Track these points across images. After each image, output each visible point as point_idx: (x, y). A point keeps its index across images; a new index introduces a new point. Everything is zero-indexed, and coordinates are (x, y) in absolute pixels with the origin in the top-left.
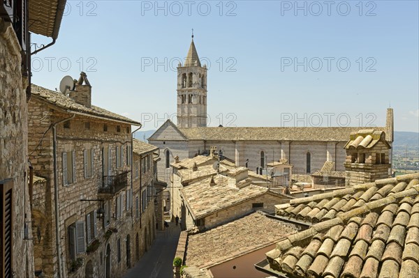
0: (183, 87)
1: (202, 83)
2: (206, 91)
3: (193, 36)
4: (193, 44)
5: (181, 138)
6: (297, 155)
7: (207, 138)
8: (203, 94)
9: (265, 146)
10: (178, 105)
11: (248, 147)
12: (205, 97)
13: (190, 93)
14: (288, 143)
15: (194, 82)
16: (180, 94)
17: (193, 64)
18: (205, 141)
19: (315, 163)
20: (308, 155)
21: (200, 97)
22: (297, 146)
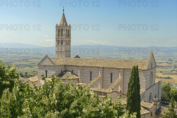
0: (59, 36)
1: (68, 34)
2: (70, 38)
3: (64, 10)
4: (64, 14)
5: (52, 65)
6: (106, 74)
7: (66, 64)
8: (69, 40)
9: (92, 69)
10: (56, 45)
11: (84, 69)
12: (70, 41)
13: (62, 39)
14: (102, 68)
15: (63, 34)
16: (57, 40)
17: (63, 25)
18: (65, 66)
19: (114, 78)
20: (112, 74)
21: (67, 41)
22: (106, 70)
